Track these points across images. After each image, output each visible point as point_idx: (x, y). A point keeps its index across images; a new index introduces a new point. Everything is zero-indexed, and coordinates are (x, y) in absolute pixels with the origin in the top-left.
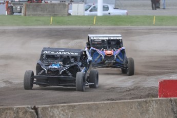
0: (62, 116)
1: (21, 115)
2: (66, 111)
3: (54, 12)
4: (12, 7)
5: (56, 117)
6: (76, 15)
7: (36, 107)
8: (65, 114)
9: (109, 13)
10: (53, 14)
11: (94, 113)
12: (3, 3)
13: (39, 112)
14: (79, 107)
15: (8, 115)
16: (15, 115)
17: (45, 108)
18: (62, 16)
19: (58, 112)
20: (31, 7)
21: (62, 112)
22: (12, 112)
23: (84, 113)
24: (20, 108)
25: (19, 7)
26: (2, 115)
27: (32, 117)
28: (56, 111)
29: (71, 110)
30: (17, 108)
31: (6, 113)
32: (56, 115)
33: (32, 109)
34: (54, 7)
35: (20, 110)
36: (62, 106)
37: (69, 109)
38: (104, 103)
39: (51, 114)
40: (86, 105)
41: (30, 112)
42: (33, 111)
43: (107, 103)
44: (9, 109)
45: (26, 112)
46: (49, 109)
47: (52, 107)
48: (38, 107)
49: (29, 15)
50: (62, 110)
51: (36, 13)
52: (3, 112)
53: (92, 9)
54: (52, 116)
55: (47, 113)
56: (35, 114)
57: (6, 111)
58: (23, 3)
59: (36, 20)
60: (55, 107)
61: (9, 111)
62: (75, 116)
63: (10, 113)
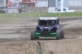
0: (52, 46)
1: (32, 46)
2: (54, 44)
3: (41, 11)
4: (21, 9)
5: (49, 47)
6: (51, 12)
7: (39, 42)
8: (54, 45)
9: (66, 12)
10: (40, 12)
11: (68, 45)
12: (17, 8)
13: (41, 45)
14: (60, 41)
15: (25, 46)
16: (29, 46)
17: (44, 42)
18: (45, 13)
19: (50, 44)
20: (30, 9)
21: (52, 44)
22: (27, 45)
23: (63, 45)
24: (31, 43)
25: (24, 9)
26: (22, 46)
27: (38, 47)
28: (49, 44)
29: (57, 43)
30: (30, 43)
31: (25, 45)
32: (49, 46)
33: (37, 43)
34: (40, 9)
35: (31, 44)
36: (52, 41)
37: (56, 43)
38: (73, 40)
39: (47, 45)
40: (64, 40)
41: (37, 44)
42: (38, 44)
43: (75, 40)
44: (26, 43)
45: (34, 44)
46: (46, 43)
47: (47, 42)
48: (40, 42)
49: (29, 13)
50: (52, 43)
51: (32, 12)
52: (23, 45)
53: (58, 10)
54: (47, 46)
55: (45, 45)
56: (39, 45)
57: (24, 44)
58: (26, 7)
59: (32, 15)
60: (48, 42)
61: (26, 44)
62: (59, 46)
63: (26, 45)
